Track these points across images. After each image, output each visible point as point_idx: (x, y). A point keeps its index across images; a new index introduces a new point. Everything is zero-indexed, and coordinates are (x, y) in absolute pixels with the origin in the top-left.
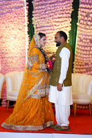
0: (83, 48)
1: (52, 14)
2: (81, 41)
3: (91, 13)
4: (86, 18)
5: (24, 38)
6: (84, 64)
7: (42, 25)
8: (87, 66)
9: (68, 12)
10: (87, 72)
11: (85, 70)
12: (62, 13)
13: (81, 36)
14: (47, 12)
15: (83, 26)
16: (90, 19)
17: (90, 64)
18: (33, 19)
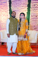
0: (33, 19)
1: (19, 5)
2: (32, 16)
3: (36, 4)
4: (34, 7)
5: (8, 15)
6: (33, 26)
7: (15, 10)
8: (35, 27)
9: (26, 4)
10: (35, 29)
11: (34, 29)
12: (24, 5)
13: (32, 14)
14: (17, 4)
15: (33, 10)
16: (36, 7)
17: (36, 26)
18: (11, 7)
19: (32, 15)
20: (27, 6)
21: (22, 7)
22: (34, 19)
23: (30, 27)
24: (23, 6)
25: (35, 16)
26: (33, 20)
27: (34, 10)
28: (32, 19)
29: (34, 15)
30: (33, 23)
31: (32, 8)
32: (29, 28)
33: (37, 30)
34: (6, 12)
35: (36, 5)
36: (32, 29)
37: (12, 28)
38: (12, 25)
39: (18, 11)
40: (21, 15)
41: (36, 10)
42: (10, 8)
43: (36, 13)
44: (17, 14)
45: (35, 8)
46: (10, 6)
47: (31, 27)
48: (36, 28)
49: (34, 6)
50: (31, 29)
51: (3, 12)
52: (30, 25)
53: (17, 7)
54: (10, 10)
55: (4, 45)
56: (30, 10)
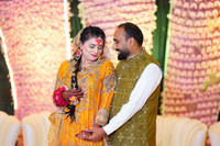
0: (181, 65)
2: (176, 50)
4: (187, 4)
6: (181, 96)
7: (99, 19)
8: (188, 101)
10: (189, 111)
11: (184, 109)
13: (176, 41)
15: (180, 21)
16: (194, 6)
17: (194, 96)
18: (79, 6)
19: (178, 45)
21: (131, 4)
22: (186, 66)
25: (190, 50)
26: (181, 70)
27: (189, 22)
28: (178, 61)
29: (188, 43)
30: (183, 81)
31: (178, 11)
33: (198, 112)
34: (53, 28)
36: (177, 109)
41: (198, 23)
43: (197, 36)
45: (193, 10)
47: (172, 102)
48: (196, 104)
49: (187, 1)
50: (171, 109)
51: (40, 26)
53: (108, 6)
56: (167, 20)
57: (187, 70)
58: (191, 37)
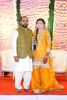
1: (34, 6)
2: (57, 25)
3: (65, 4)
4: (60, 8)
5: (14, 24)
6: (59, 42)
7: (28, 14)
8: (62, 44)
9: (47, 3)
10: (62, 48)
11: (60, 47)
12: (43, 5)
13: (57, 22)
14: (31, 4)
15: (58, 14)
16: (63, 8)
17: (64, 42)
18: (20, 10)
20: (48, 6)
21: (40, 8)
23: (53, 45)
24: (42, 7)
25: (62, 25)
26: (59, 33)
27: (61, 15)
28: (58, 29)
30: (60, 37)
32: (51, 46)
33: (66, 49)
34: (10, 18)
35: (64, 6)
36: (58, 48)
37: (23, 46)
38: (23, 41)
39: (33, 16)
40: (38, 22)
41: (65, 15)
42: (18, 11)
43: (65, 20)
44: (31, 22)
45: (63, 10)
46: (18, 7)
47: (56, 45)
48: (65, 45)
49: (61, 6)
50: (56, 48)
51: (5, 18)
52: (53, 40)
53: (31, 9)
54: (18, 14)
55: (8, 77)
56: (53, 14)
57: (61, 33)
58: (62, 20)
